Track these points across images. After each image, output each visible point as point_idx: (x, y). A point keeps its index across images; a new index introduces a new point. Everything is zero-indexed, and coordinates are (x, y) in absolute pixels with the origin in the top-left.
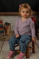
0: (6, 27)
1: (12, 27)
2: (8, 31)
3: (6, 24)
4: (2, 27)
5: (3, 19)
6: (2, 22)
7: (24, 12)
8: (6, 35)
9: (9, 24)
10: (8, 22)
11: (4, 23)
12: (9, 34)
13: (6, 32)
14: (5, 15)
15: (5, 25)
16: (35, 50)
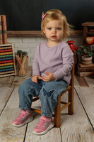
0: (18, 58)
1: (29, 60)
2: (23, 66)
3: (20, 53)
4: (10, 59)
5: (13, 45)
6: (11, 50)
7: (50, 29)
8: (18, 75)
9: (25, 54)
10: (23, 50)
11: (15, 51)
12: (24, 72)
13: (19, 68)
14: (17, 36)
15: (17, 56)
16: (74, 108)
